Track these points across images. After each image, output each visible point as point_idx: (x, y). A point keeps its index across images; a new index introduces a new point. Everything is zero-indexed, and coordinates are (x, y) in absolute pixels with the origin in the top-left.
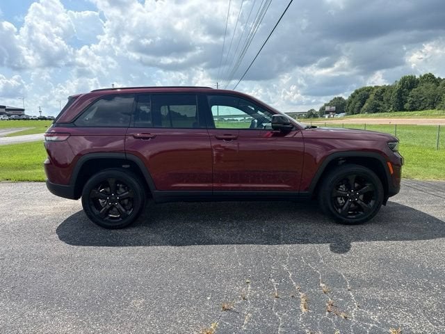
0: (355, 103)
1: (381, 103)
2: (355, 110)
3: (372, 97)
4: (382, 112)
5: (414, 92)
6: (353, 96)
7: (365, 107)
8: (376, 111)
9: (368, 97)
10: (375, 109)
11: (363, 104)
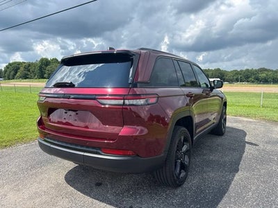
0: (10, 72)
1: (29, 73)
2: (11, 77)
3: (22, 69)
4: (30, 78)
5: (48, 68)
6: (7, 67)
7: (17, 75)
8: (26, 78)
9: (19, 68)
10: (25, 77)
11: (16, 73)
